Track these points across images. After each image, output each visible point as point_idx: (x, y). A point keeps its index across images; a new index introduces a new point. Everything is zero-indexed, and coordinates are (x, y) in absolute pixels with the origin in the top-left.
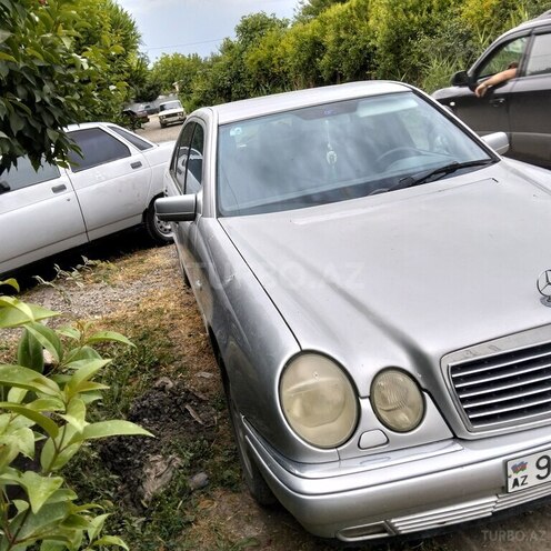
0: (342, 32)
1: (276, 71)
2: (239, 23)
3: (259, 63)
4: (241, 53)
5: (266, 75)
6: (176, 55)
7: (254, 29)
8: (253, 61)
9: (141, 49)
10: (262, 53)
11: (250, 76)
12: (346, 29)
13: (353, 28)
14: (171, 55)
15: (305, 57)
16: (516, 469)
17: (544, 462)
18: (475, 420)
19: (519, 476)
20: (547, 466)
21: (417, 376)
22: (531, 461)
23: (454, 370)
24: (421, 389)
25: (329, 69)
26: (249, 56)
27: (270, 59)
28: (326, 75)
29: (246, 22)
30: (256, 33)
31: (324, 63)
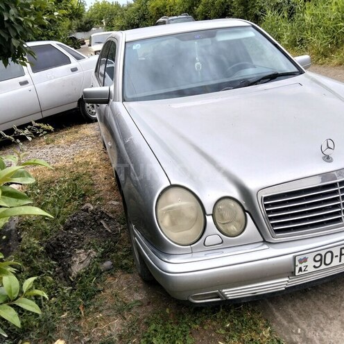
3: (158, 9)
4: (146, 2)
6: (104, 2)
8: (153, 7)
10: (160, 3)
14: (101, 2)
15: (187, 6)
16: (301, 262)
17: (318, 258)
18: (277, 231)
19: (302, 266)
20: (321, 260)
21: (243, 203)
22: (311, 257)
23: (266, 199)
24: (245, 211)
25: (202, 14)
26: (151, 4)
27: (165, 6)
28: (200, 18)
31: (199, 10)
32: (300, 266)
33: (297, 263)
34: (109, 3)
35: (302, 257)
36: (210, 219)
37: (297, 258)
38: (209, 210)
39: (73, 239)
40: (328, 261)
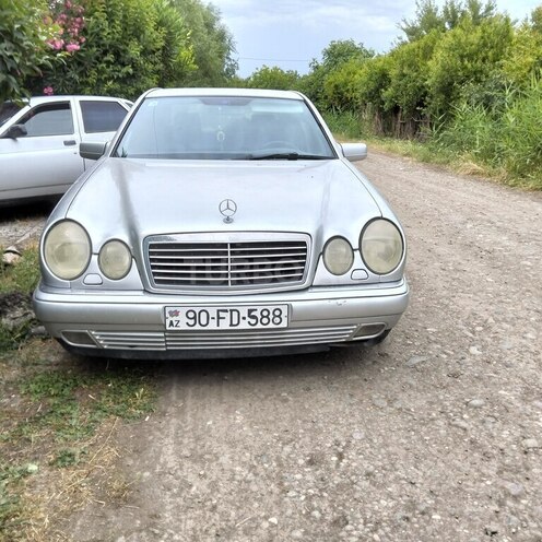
0: (406, 68)
1: (349, 96)
2: (328, 47)
3: (336, 87)
4: (324, 75)
5: (340, 99)
6: (276, 68)
7: (339, 55)
8: (331, 83)
10: (340, 78)
11: (326, 97)
12: (409, 66)
13: (416, 66)
14: (271, 68)
15: (372, 85)
16: (172, 314)
17: (191, 315)
18: (158, 281)
19: (174, 319)
20: (195, 318)
21: (131, 248)
22: (183, 311)
23: (152, 246)
24: (133, 257)
25: (391, 101)
26: (329, 79)
27: (346, 84)
28: (387, 106)
29: (334, 47)
30: (341, 59)
31: (387, 93)
32: (171, 319)
33: (167, 315)
34: (282, 72)
35: (173, 309)
36: (95, 258)
37: (168, 310)
38: (96, 249)
39: (22, 300)
40: (204, 321)
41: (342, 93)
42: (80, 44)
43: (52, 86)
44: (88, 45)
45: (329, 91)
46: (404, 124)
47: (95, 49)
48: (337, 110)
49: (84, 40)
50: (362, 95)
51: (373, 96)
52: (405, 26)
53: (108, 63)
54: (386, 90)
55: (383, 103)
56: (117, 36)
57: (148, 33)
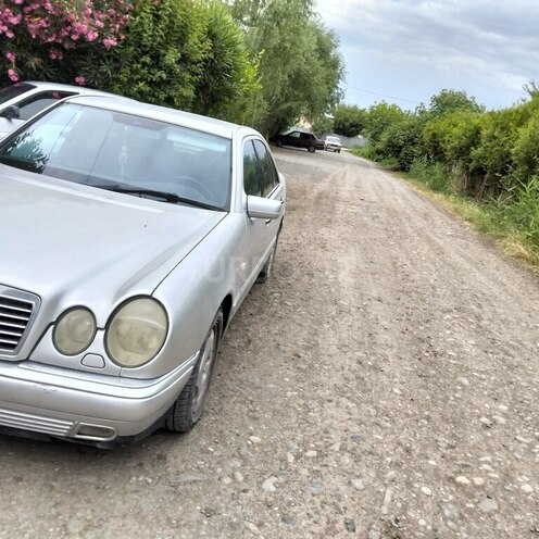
0: (498, 130)
1: (443, 146)
2: (438, 94)
3: (434, 135)
4: (427, 120)
5: (435, 148)
7: (448, 104)
8: (429, 130)
9: (341, 85)
10: (440, 127)
11: (422, 144)
12: (503, 129)
15: (464, 141)
25: (478, 161)
26: (430, 125)
27: (444, 135)
28: (472, 166)
29: (444, 95)
30: (448, 109)
31: (475, 152)
41: (437, 143)
42: (119, 40)
43: (85, 76)
44: (126, 43)
45: (427, 137)
46: (488, 187)
47: (132, 49)
48: (428, 157)
49: (123, 37)
50: (453, 148)
51: (462, 152)
52: (531, 89)
53: (144, 64)
54: (476, 148)
55: (471, 161)
56: (159, 39)
57: (191, 42)
